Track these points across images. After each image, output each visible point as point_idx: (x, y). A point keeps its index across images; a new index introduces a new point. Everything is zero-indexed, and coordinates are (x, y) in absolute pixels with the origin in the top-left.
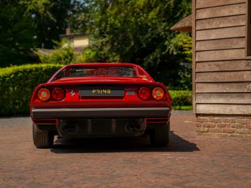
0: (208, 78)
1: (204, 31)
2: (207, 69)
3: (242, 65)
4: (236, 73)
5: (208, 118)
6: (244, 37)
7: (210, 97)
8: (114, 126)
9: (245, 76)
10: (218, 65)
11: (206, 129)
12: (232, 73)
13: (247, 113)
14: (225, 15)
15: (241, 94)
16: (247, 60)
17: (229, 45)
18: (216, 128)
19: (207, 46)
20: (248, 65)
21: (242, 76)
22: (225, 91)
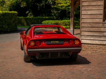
0: (86, 29)
1: (85, 11)
2: (86, 26)
3: (101, 25)
4: (98, 28)
5: (86, 45)
6: (102, 14)
7: (87, 37)
8: (59, 55)
9: (102, 30)
10: (91, 25)
11: (85, 49)
12: (97, 28)
13: (102, 44)
14: (94, 5)
15: (100, 36)
16: (103, 23)
17: (95, 17)
18: (89, 49)
19: (87, 17)
20: (103, 25)
21: (101, 29)
22: (94, 35)
